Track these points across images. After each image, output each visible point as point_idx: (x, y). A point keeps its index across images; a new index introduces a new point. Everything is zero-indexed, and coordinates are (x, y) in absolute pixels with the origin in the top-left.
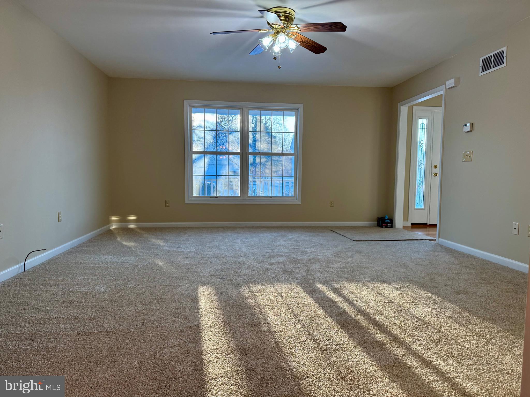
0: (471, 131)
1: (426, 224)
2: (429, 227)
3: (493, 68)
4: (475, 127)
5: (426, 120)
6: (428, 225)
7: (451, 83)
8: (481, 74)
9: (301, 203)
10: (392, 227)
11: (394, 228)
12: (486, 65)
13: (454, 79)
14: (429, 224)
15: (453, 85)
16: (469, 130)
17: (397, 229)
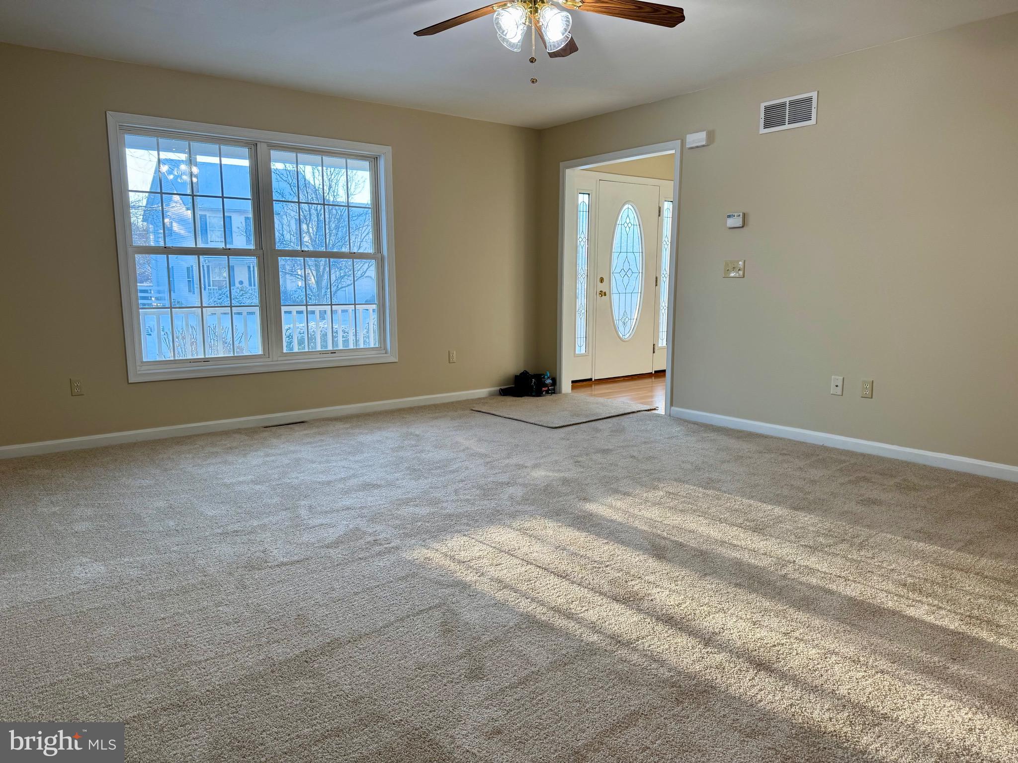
0: (743, 227)
1: (591, 379)
2: (595, 384)
3: (789, 125)
4: (751, 220)
5: (587, 195)
6: (594, 382)
7: (697, 138)
8: (763, 131)
9: (396, 360)
10: (554, 392)
11: (560, 392)
12: (773, 116)
13: (705, 132)
14: (595, 380)
15: (704, 143)
16: (741, 226)
17: (564, 394)
